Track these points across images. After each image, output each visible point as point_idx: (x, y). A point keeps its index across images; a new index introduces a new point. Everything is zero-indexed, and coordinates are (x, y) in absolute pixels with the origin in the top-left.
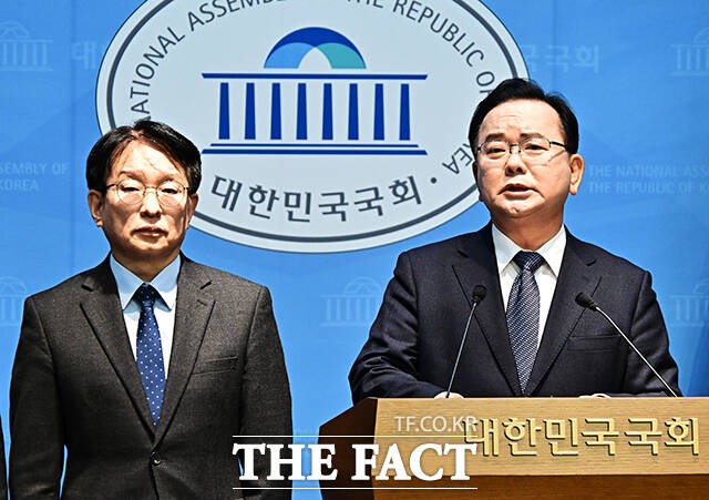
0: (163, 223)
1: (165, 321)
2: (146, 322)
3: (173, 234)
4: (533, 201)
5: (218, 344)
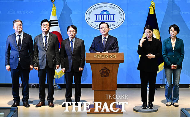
0: (73, 35)
1: (73, 43)
3: (74, 36)
4: (106, 33)
5: (78, 45)
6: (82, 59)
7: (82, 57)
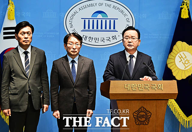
2: (73, 66)
5: (85, 69)
6: (91, 93)
7: (91, 90)
